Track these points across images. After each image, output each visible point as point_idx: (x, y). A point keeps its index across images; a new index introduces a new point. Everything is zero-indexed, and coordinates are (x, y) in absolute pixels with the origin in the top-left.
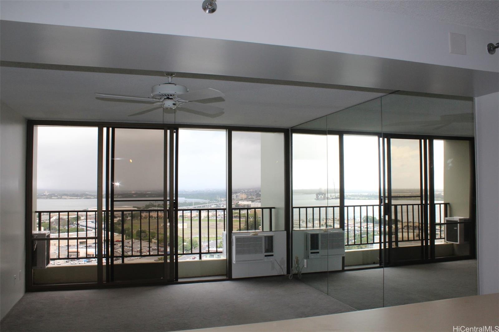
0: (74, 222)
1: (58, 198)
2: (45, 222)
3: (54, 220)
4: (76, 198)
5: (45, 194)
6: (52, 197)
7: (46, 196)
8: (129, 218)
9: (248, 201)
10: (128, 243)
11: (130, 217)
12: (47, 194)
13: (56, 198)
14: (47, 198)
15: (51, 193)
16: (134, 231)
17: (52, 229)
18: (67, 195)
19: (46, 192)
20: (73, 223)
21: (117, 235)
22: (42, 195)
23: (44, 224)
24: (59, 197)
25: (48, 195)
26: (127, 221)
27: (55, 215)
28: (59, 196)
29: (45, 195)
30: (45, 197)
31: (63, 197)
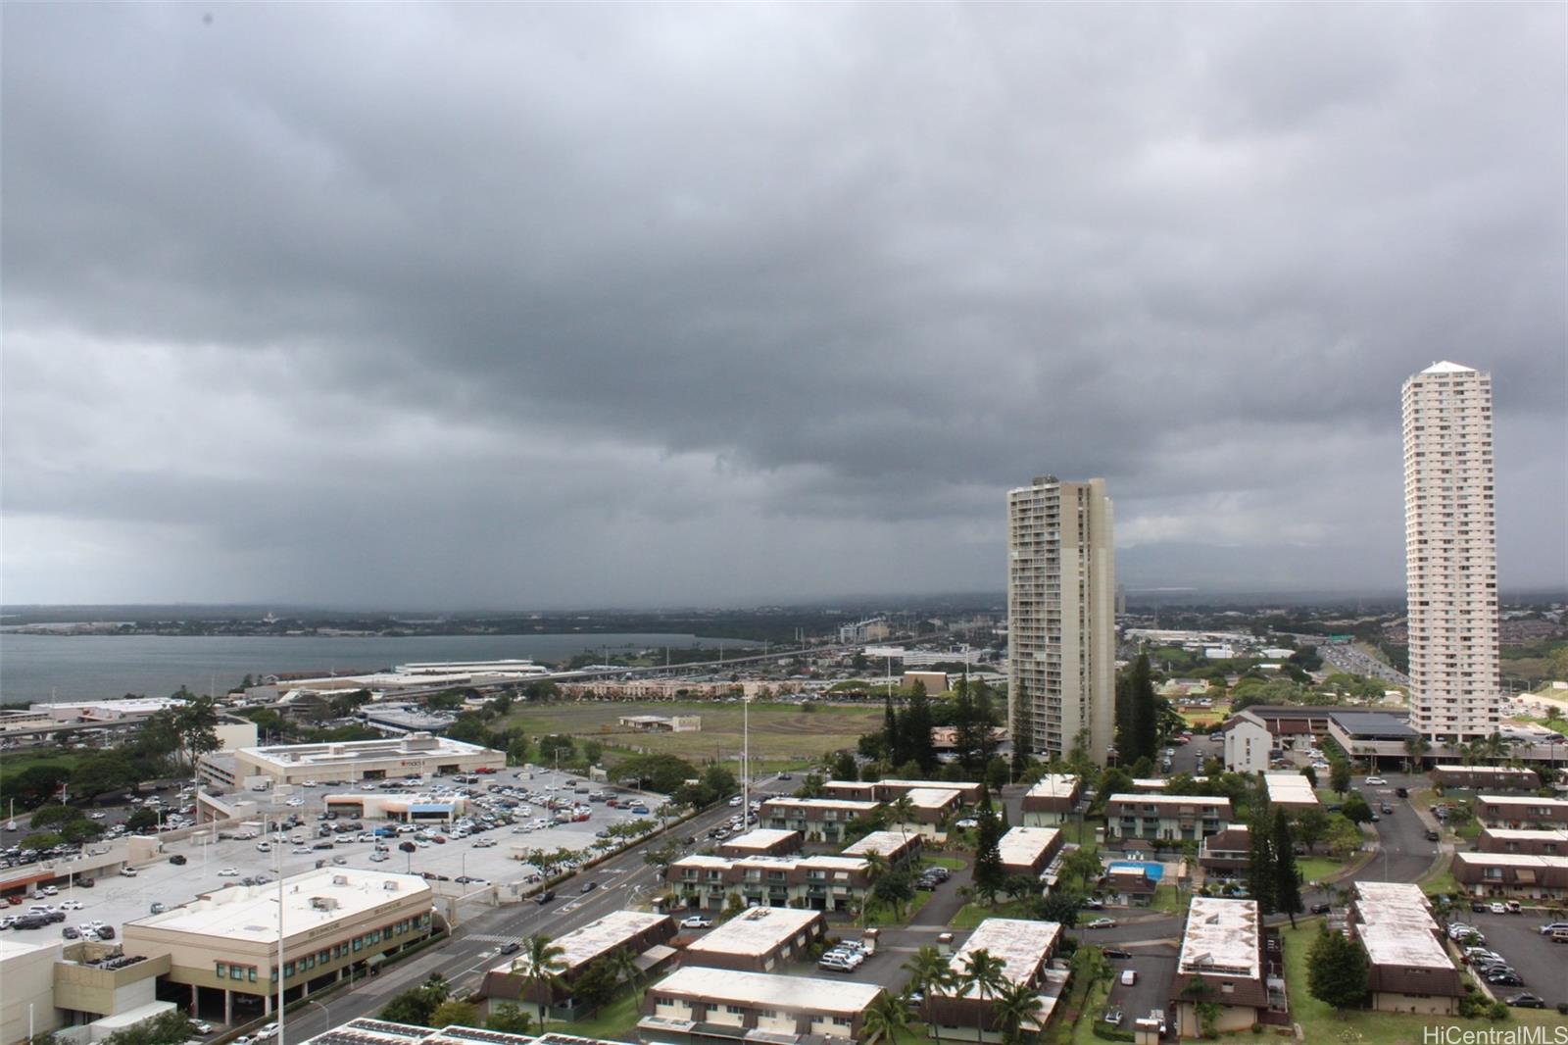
0: (351, 707)
1: (305, 634)
2: (262, 708)
3: (291, 701)
4: (361, 632)
5: (266, 620)
6: (286, 629)
7: (270, 628)
8: (520, 698)
9: (892, 646)
10: (515, 776)
11: (522, 695)
12: (273, 621)
13: (299, 632)
14: (272, 633)
15: (283, 619)
16: (536, 739)
17: (284, 730)
18: (333, 625)
19: (270, 615)
20: (349, 711)
21: (482, 752)
22: (257, 625)
23: (259, 712)
24: (307, 629)
25: (275, 624)
26: (512, 706)
27: (294, 686)
28: (310, 627)
29: (265, 624)
30: (263, 628)
31: (321, 630)
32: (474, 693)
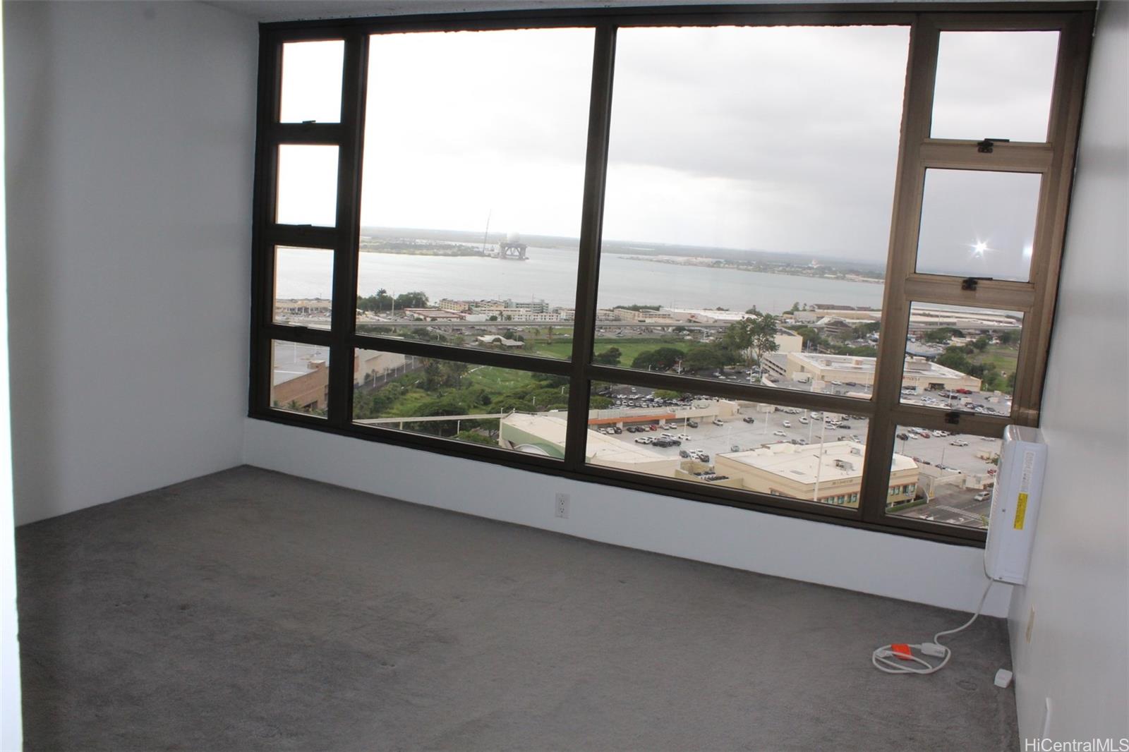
0: (867, 333)
1: (837, 278)
2: (806, 327)
3: (826, 324)
4: (876, 280)
5: (810, 265)
6: (824, 273)
7: (813, 271)
8: (994, 342)
10: (986, 399)
11: (996, 339)
12: (815, 267)
13: (833, 276)
14: (814, 275)
15: (822, 266)
16: (1004, 374)
17: (820, 344)
18: (857, 273)
19: (813, 262)
20: (865, 336)
21: (962, 378)
22: (804, 269)
23: (804, 329)
24: (839, 275)
25: (816, 269)
26: (988, 347)
27: (827, 314)
28: (840, 273)
29: (810, 268)
30: (809, 271)
31: (848, 276)
32: (958, 333)
